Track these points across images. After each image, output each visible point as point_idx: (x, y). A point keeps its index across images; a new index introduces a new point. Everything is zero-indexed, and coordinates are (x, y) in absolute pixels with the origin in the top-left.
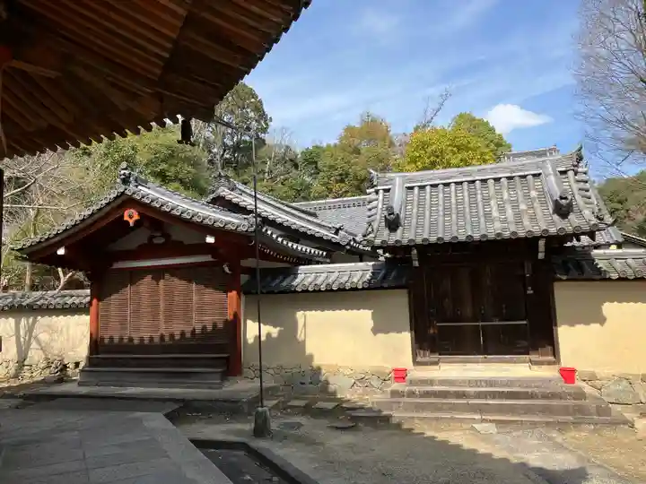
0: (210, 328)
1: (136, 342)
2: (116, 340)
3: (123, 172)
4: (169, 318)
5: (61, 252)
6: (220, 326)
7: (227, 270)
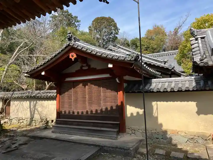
0: (109, 109)
1: (76, 114)
2: (67, 113)
3: (68, 35)
4: (90, 104)
5: (43, 73)
6: (114, 108)
7: (118, 81)
